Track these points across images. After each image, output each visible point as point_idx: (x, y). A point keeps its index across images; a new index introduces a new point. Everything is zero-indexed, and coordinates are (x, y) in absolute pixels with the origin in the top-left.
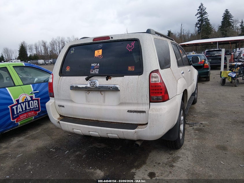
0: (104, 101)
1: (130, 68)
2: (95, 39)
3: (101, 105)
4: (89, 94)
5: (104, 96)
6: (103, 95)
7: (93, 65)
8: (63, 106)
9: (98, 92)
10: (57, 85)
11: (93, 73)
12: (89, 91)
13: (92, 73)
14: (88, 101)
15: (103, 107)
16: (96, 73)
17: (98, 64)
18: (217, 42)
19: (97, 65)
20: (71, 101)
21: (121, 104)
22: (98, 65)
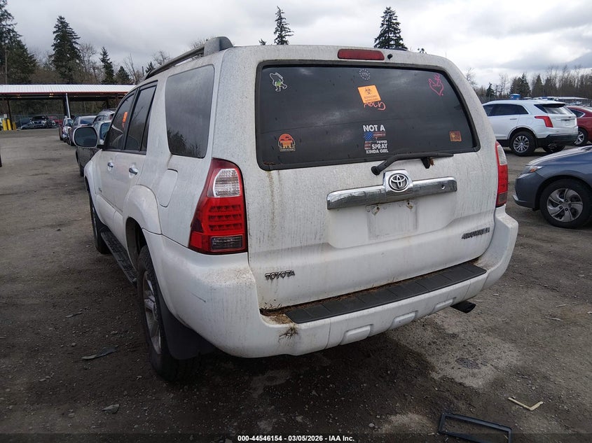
0: (416, 226)
1: (453, 135)
2: (343, 53)
3: (409, 237)
4: (377, 215)
5: (416, 213)
6: (413, 209)
7: (367, 128)
8: (291, 273)
9: (400, 203)
10: (268, 200)
11: (374, 152)
12: (377, 204)
13: (371, 152)
14: (373, 234)
15: (415, 241)
16: (382, 151)
17: (382, 126)
18: (65, 93)
19: (379, 128)
20: (326, 246)
21: (453, 223)
22: (382, 128)
